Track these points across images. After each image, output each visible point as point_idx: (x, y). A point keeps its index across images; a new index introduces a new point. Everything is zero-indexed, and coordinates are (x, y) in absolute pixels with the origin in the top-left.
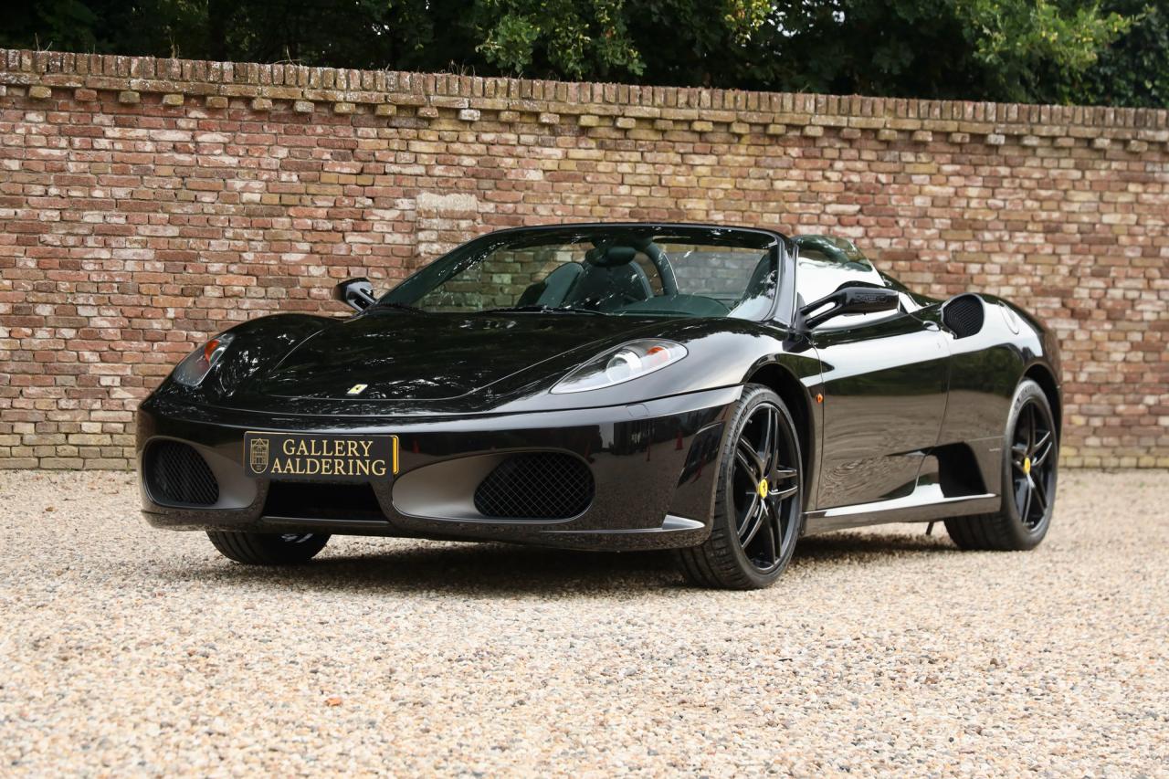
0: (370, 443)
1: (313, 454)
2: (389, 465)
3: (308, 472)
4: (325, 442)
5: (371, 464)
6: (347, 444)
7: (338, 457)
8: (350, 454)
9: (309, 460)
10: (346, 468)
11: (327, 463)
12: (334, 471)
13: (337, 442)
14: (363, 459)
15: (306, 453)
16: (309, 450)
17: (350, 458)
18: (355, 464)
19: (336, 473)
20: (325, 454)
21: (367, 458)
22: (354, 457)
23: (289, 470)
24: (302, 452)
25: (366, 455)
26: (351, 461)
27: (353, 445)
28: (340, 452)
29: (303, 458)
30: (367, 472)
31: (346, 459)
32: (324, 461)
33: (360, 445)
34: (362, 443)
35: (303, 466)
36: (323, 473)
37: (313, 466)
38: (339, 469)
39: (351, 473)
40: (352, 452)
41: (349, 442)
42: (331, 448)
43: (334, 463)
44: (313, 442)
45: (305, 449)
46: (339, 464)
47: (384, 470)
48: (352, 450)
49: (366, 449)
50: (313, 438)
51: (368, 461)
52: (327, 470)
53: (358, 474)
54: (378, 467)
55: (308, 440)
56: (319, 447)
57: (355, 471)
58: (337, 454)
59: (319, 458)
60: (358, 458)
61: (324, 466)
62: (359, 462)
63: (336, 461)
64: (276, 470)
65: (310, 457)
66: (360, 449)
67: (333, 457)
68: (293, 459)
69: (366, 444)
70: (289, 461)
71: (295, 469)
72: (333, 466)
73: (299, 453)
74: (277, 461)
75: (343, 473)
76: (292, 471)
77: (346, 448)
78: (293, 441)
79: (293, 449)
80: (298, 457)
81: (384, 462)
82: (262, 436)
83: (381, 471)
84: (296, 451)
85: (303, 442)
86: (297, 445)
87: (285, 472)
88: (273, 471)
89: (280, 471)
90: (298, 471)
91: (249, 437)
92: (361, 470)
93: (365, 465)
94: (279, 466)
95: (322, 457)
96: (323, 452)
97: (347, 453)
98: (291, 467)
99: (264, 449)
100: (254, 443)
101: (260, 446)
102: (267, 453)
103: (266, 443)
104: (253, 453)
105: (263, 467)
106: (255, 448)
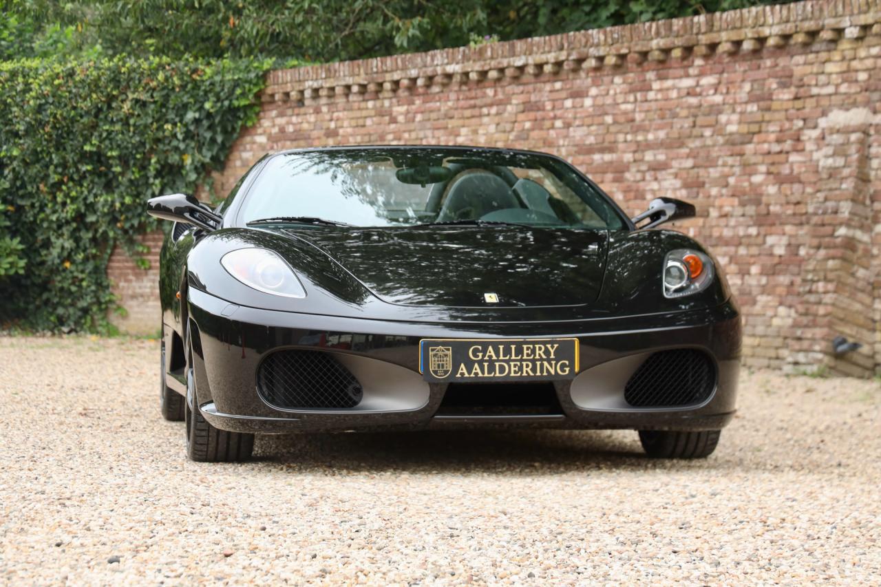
0: (556, 346)
1: (501, 358)
2: (572, 366)
3: (498, 375)
5: (556, 365)
6: (534, 348)
7: (526, 360)
8: (537, 357)
9: (497, 364)
10: (534, 370)
11: (515, 366)
12: (522, 373)
13: (525, 347)
14: (549, 361)
15: (494, 358)
16: (497, 354)
17: (538, 360)
18: (542, 365)
19: (525, 374)
20: (513, 357)
21: (553, 360)
22: (541, 359)
23: (476, 374)
24: (490, 357)
25: (552, 356)
26: (538, 363)
27: (540, 349)
28: (528, 355)
29: (491, 362)
30: (553, 372)
31: (534, 361)
32: (512, 364)
33: (546, 348)
34: (549, 346)
35: (492, 369)
36: (512, 374)
37: (502, 369)
38: (527, 370)
39: (538, 374)
40: (540, 355)
41: (537, 346)
42: (519, 351)
43: (522, 365)
44: (501, 347)
45: (493, 354)
46: (527, 366)
47: (567, 369)
48: (540, 353)
49: (552, 351)
50: (501, 343)
51: (553, 362)
52: (515, 372)
53: (545, 374)
54: (563, 367)
55: (495, 346)
56: (507, 351)
57: (542, 371)
58: (525, 357)
59: (507, 362)
60: (545, 360)
61: (513, 369)
62: (546, 364)
63: (524, 363)
64: (462, 374)
65: (498, 361)
66: (547, 352)
67: (521, 360)
68: (481, 363)
69: (552, 347)
70: (476, 365)
71: (483, 372)
72: (521, 369)
73: (486, 358)
74: (462, 366)
75: (531, 374)
76: (480, 375)
77: (534, 351)
78: (480, 348)
79: (480, 354)
80: (486, 361)
81: (567, 362)
82: (444, 344)
83: (565, 371)
84: (484, 356)
85: (490, 348)
86: (485, 351)
87: (472, 375)
88: (458, 375)
89: (466, 375)
90: (486, 375)
91: (427, 345)
92: (547, 369)
93: (551, 365)
94: (465, 371)
95: (510, 360)
96: (511, 356)
97: (535, 356)
98: (479, 371)
99: (446, 355)
100: (433, 350)
101: (441, 353)
102: (450, 359)
103: (448, 350)
104: (432, 360)
105: (446, 372)
106: (435, 355)
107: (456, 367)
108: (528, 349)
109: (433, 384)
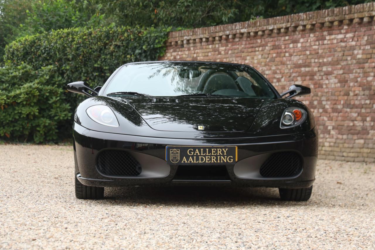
0: (227, 149)
1: (202, 154)
2: (234, 158)
3: (200, 162)
4: (207, 149)
6: (217, 150)
7: (213, 156)
10: (217, 160)
13: (213, 149)
14: (224, 156)
15: (199, 154)
16: (200, 153)
17: (219, 156)
18: (220, 158)
19: (212, 162)
21: (225, 155)
22: (220, 155)
23: (191, 161)
24: (197, 154)
27: (220, 151)
28: (214, 153)
29: (197, 157)
30: (225, 161)
31: (217, 156)
32: (207, 157)
33: (222, 150)
34: (224, 149)
35: (197, 159)
36: (207, 162)
37: (202, 159)
38: (213, 160)
39: (219, 162)
40: (219, 153)
42: (210, 152)
43: (211, 158)
45: (198, 152)
46: (214, 158)
47: (232, 160)
49: (225, 152)
50: (202, 148)
51: (226, 157)
53: (222, 162)
54: (230, 159)
56: (205, 151)
57: (220, 160)
58: (213, 154)
59: (205, 156)
60: (222, 156)
61: (207, 159)
64: (184, 161)
65: (201, 156)
66: (223, 152)
67: (211, 156)
68: (193, 157)
70: (191, 158)
71: (194, 161)
72: (211, 159)
73: (195, 154)
74: (184, 158)
75: (215, 162)
76: (192, 162)
77: (217, 152)
78: (192, 150)
79: (192, 153)
80: (195, 156)
81: (232, 157)
82: (176, 148)
83: (231, 161)
84: (194, 153)
85: (197, 150)
86: (194, 151)
87: (189, 162)
88: (183, 162)
89: (186, 162)
91: (169, 148)
92: (223, 160)
94: (185, 160)
95: (206, 155)
96: (206, 154)
97: (217, 154)
98: (192, 160)
99: (177, 153)
100: (171, 151)
101: (175, 152)
102: (179, 155)
103: (178, 150)
104: (171, 155)
105: (177, 160)
106: (172, 153)
107: (182, 158)
109: (172, 166)
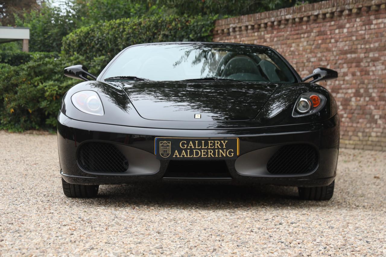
0: (226, 141)
1: (197, 147)
2: (235, 152)
3: (195, 156)
4: (203, 142)
7: (210, 149)
8: (216, 147)
9: (194, 151)
10: (214, 154)
11: (204, 152)
12: (208, 155)
13: (209, 142)
14: (223, 149)
15: (193, 147)
16: (195, 146)
17: (216, 149)
18: (219, 152)
19: (209, 156)
20: (203, 147)
21: (225, 149)
23: (183, 156)
24: (191, 147)
25: (224, 147)
26: (217, 150)
27: (218, 143)
28: (211, 146)
29: (191, 150)
30: (225, 155)
31: (214, 150)
32: (202, 151)
33: (221, 143)
34: (222, 142)
35: (192, 153)
36: (203, 156)
37: (197, 153)
38: (210, 154)
39: (217, 156)
40: (217, 146)
41: (216, 142)
42: (206, 144)
43: (208, 151)
44: (197, 142)
45: (192, 145)
46: (211, 152)
47: (233, 154)
48: (217, 145)
49: (224, 144)
50: (197, 140)
51: (225, 150)
52: (204, 155)
53: (220, 156)
54: (230, 153)
55: (194, 141)
56: (200, 144)
57: (218, 155)
58: (209, 147)
60: (220, 149)
61: (203, 153)
62: (221, 151)
63: (209, 151)
64: (176, 156)
65: (195, 149)
66: (221, 145)
67: (208, 149)
68: (186, 150)
69: (224, 142)
70: (183, 151)
71: (187, 155)
72: (207, 153)
73: (189, 147)
74: (176, 151)
75: (213, 156)
76: (186, 156)
77: (214, 144)
78: (185, 142)
79: (186, 146)
80: (189, 149)
81: (232, 150)
82: (167, 140)
83: (231, 155)
84: (187, 146)
85: (191, 142)
86: (188, 144)
87: (181, 156)
88: (174, 156)
89: (178, 156)
90: (189, 156)
91: (158, 140)
92: (222, 154)
93: (224, 152)
94: (177, 154)
95: (201, 149)
96: (202, 147)
97: (215, 147)
98: (185, 154)
99: (168, 146)
100: (161, 143)
101: (165, 145)
102: (170, 148)
103: (169, 143)
104: (161, 148)
105: (168, 154)
106: (162, 146)
107: (173, 152)
108: (211, 143)
109: (162, 161)
